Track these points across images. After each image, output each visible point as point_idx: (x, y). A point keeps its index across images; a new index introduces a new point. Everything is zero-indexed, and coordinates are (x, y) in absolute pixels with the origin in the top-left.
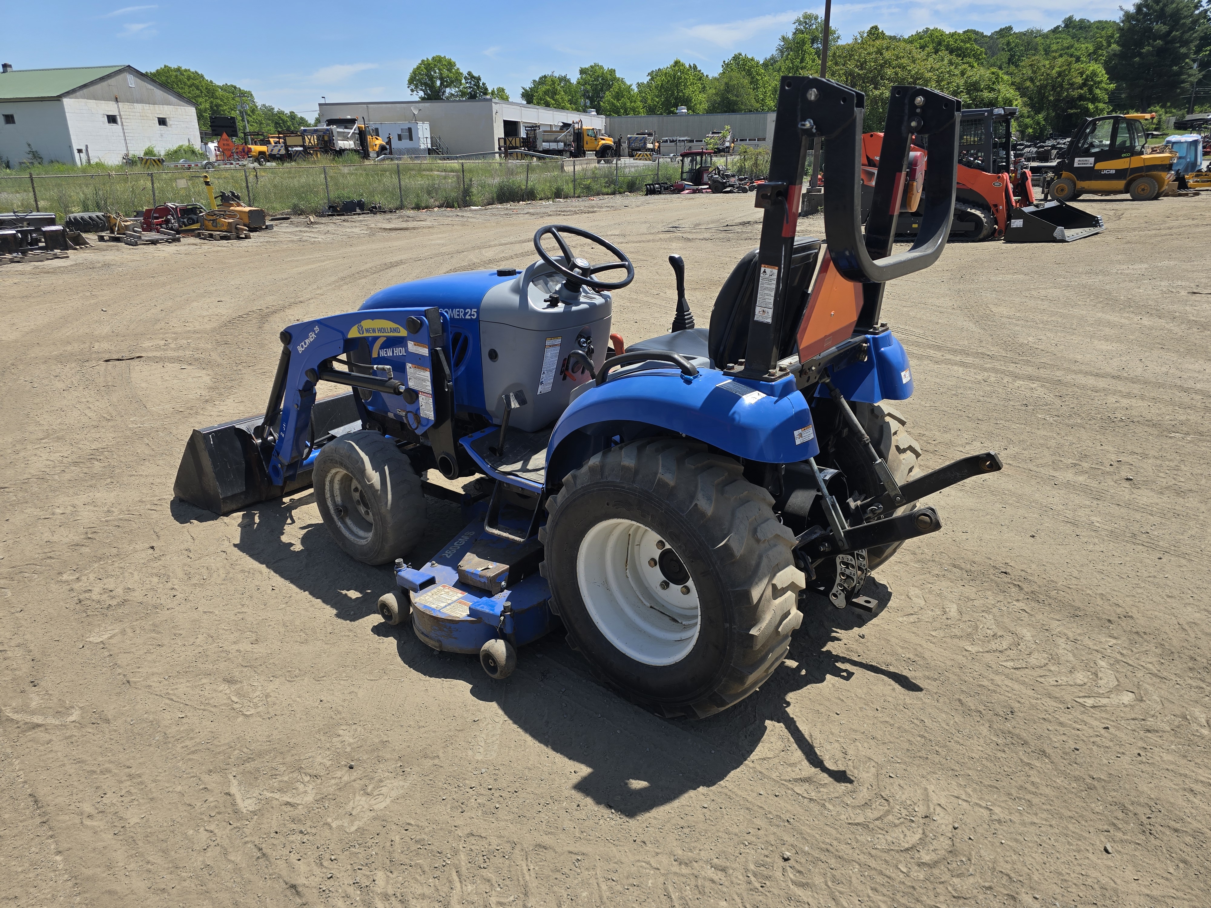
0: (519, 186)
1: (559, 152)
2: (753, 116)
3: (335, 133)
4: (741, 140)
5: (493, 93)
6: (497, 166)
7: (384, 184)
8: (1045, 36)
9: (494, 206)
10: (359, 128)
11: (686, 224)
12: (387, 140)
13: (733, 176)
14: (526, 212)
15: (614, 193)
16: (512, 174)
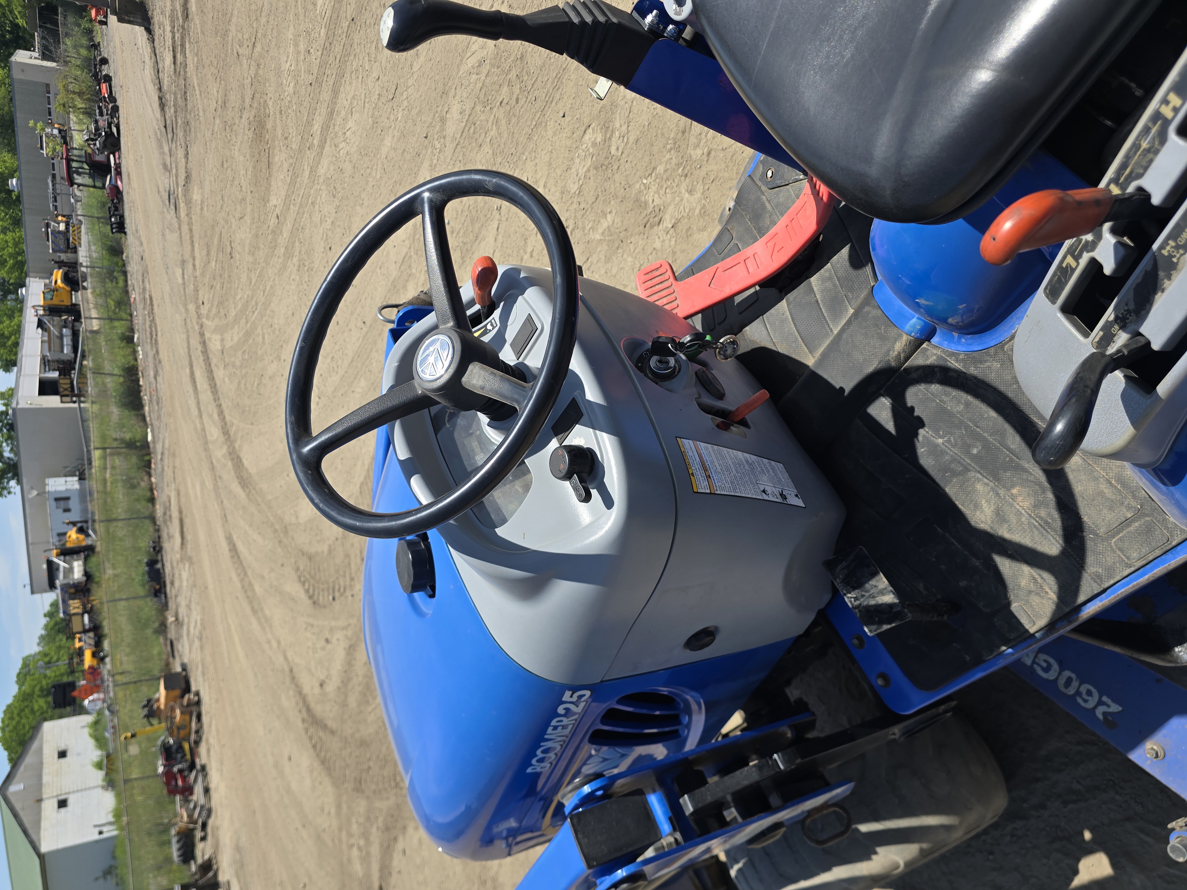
0: (121, 384)
1: (75, 335)
2: (17, 97)
3: (66, 581)
4: (50, 114)
5: (6, 405)
6: (96, 407)
7: (125, 536)
9: (147, 414)
10: (58, 555)
11: (164, 182)
12: (71, 526)
13: (96, 122)
14: (153, 380)
15: (125, 273)
16: (105, 391)
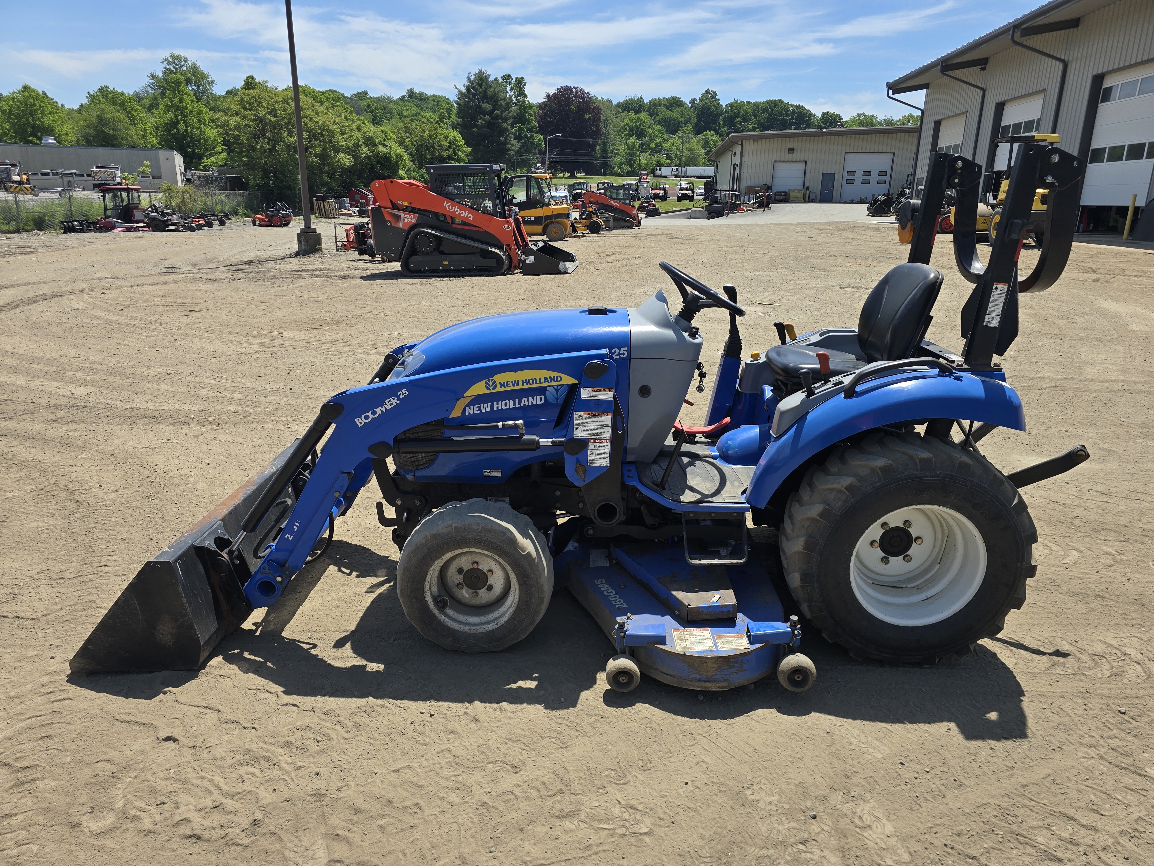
8: (396, 103)
13: (174, 214)
15: (17, 231)
